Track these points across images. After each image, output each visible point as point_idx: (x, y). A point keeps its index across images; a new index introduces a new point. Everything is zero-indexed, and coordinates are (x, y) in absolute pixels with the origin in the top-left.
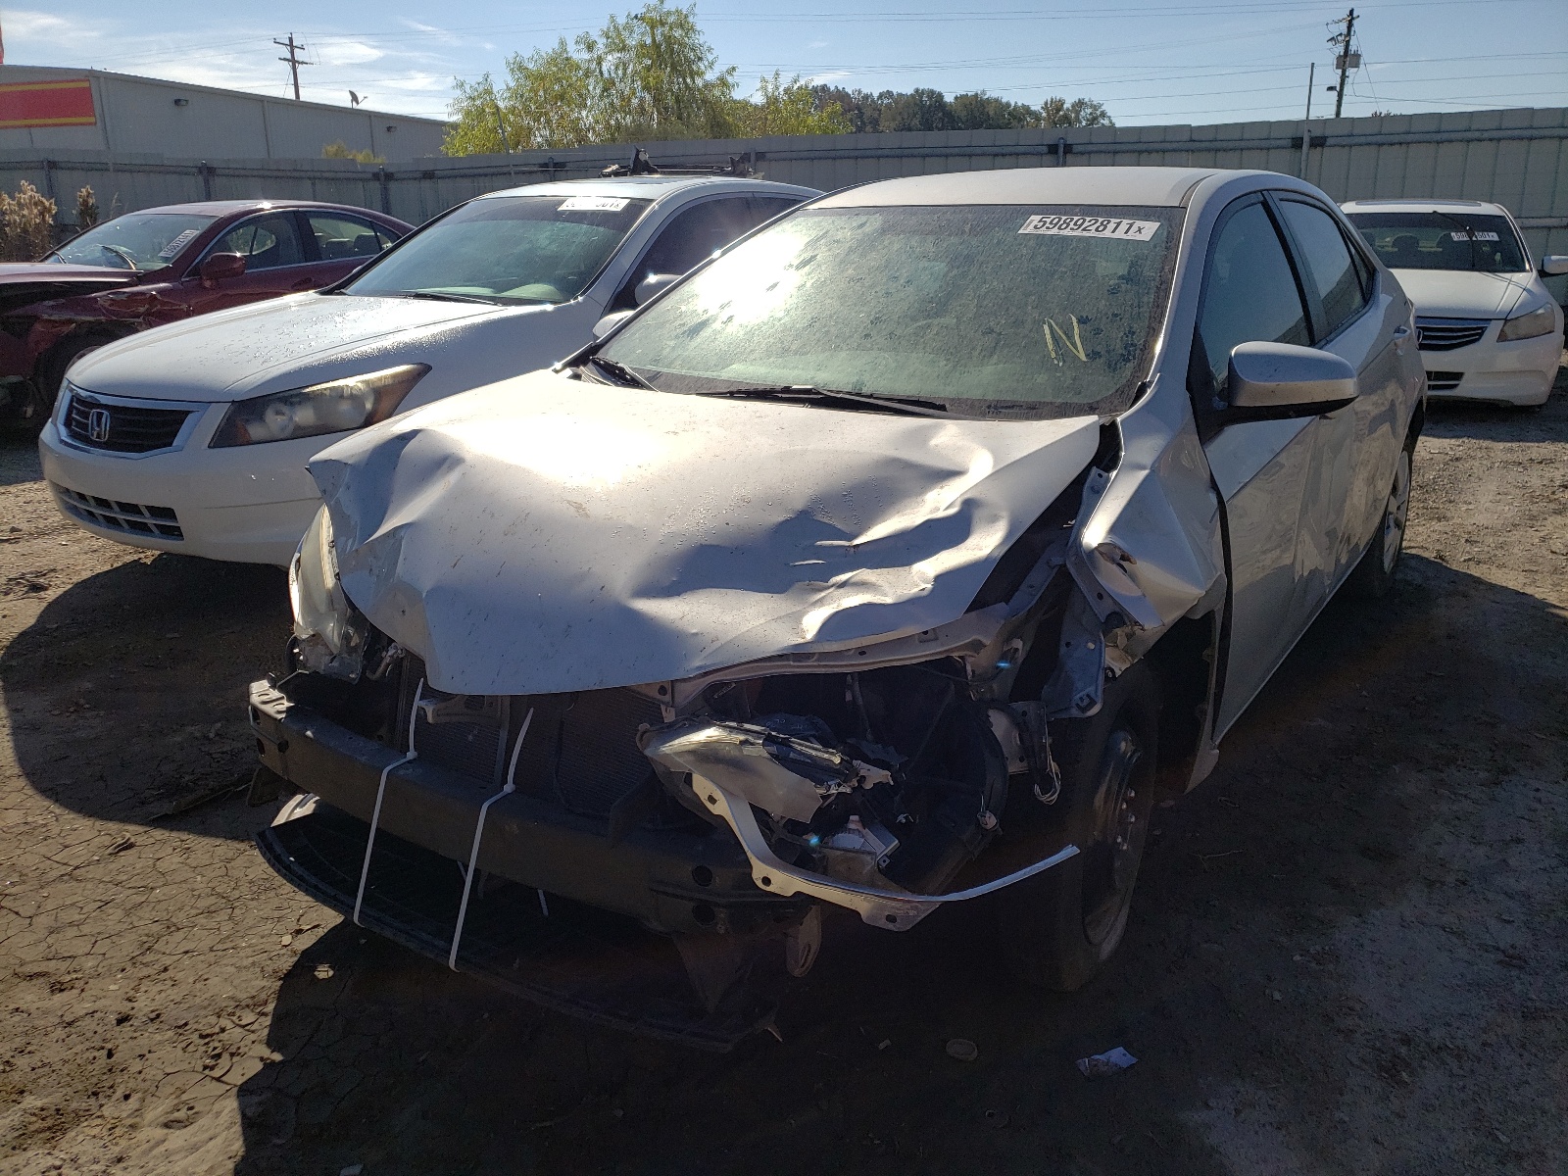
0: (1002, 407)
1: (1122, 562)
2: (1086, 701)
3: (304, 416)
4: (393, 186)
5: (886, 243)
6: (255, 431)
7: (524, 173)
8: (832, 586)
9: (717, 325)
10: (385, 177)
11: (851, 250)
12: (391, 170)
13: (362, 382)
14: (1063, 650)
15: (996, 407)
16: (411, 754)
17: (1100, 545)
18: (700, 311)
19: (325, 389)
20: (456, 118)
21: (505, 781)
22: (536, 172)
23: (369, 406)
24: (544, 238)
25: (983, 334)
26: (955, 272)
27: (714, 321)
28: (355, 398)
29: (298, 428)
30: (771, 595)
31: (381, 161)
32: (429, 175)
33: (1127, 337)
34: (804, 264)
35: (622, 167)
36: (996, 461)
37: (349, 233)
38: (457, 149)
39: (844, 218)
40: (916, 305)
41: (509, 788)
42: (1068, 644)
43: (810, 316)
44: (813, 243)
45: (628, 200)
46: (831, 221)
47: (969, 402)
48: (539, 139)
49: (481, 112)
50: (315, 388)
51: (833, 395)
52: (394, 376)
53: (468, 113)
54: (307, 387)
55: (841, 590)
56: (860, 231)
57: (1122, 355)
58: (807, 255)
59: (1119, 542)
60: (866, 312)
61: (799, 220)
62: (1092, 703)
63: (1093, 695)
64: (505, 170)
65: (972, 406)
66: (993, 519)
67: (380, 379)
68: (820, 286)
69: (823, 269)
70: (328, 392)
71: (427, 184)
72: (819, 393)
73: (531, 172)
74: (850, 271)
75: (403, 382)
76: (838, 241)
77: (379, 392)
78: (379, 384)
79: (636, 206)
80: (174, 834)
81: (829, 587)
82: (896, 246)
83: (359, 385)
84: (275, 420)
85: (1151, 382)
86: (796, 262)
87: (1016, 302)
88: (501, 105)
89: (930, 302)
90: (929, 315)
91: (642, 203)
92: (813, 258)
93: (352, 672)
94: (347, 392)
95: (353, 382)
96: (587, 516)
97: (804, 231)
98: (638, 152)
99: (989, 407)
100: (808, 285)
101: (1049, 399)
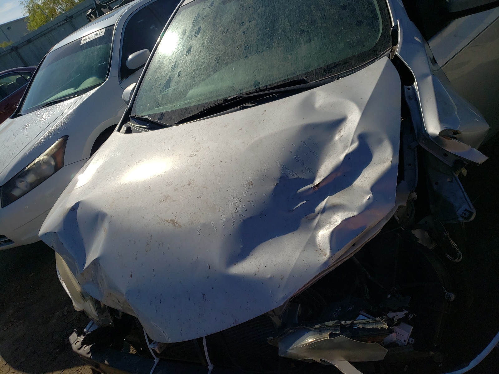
0: (331, 68)
1: (454, 136)
2: (468, 214)
3: (31, 178)
4: (20, 51)
5: (228, 7)
6: (16, 192)
7: (60, 25)
8: (318, 213)
9: (175, 79)
10: (15, 49)
11: (215, 18)
12: (16, 45)
13: (45, 155)
14: (435, 187)
15: (328, 70)
16: (156, 360)
17: (440, 133)
18: (164, 74)
19: (33, 165)
20: (27, 15)
21: (208, 365)
22: (65, 23)
23: (53, 163)
24: (81, 58)
25: (300, 34)
26: (268, 8)
27: (173, 78)
28: (45, 162)
29: (31, 184)
30: (292, 233)
31: (10, 44)
32: (29, 41)
33: (369, 7)
34: (197, 33)
35: (92, 10)
36: (359, 105)
37: (13, 79)
38: (33, 27)
39: (202, 3)
40: (260, 33)
41: (211, 367)
42: (437, 183)
43: (214, 59)
44: (195, 22)
45: (105, 29)
46: (197, 7)
47: (314, 72)
48: (59, 10)
49: (34, 10)
50: (29, 167)
51: (249, 96)
52: (56, 146)
53: (30, 12)
54: (25, 168)
55: (325, 214)
56: (213, 7)
57: (373, 17)
58: (196, 28)
59: (449, 127)
60: (239, 45)
61: (182, 12)
62: (471, 214)
63: (468, 208)
64: (54, 27)
65: (316, 73)
66: (380, 142)
67: (51, 150)
68: (211, 41)
69: (207, 32)
70: (34, 166)
71: (31, 45)
72: (241, 97)
73: (63, 24)
74: (220, 28)
75: (61, 147)
76: (206, 16)
77: (54, 156)
78: (53, 153)
79: (109, 29)
80: (73, 369)
81: (317, 215)
82: (234, 8)
83: (45, 157)
84: (22, 185)
85: (397, 25)
86: (193, 34)
87: (306, 12)
88: (39, 3)
89: (266, 28)
90: (269, 35)
91: (110, 28)
92: (200, 28)
93: (110, 323)
94: (41, 162)
95: (42, 157)
96: (180, 226)
97: (188, 17)
98: (95, 1)
99: (325, 71)
100: (205, 43)
101: (351, 55)
